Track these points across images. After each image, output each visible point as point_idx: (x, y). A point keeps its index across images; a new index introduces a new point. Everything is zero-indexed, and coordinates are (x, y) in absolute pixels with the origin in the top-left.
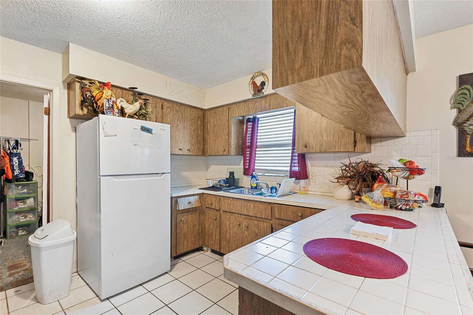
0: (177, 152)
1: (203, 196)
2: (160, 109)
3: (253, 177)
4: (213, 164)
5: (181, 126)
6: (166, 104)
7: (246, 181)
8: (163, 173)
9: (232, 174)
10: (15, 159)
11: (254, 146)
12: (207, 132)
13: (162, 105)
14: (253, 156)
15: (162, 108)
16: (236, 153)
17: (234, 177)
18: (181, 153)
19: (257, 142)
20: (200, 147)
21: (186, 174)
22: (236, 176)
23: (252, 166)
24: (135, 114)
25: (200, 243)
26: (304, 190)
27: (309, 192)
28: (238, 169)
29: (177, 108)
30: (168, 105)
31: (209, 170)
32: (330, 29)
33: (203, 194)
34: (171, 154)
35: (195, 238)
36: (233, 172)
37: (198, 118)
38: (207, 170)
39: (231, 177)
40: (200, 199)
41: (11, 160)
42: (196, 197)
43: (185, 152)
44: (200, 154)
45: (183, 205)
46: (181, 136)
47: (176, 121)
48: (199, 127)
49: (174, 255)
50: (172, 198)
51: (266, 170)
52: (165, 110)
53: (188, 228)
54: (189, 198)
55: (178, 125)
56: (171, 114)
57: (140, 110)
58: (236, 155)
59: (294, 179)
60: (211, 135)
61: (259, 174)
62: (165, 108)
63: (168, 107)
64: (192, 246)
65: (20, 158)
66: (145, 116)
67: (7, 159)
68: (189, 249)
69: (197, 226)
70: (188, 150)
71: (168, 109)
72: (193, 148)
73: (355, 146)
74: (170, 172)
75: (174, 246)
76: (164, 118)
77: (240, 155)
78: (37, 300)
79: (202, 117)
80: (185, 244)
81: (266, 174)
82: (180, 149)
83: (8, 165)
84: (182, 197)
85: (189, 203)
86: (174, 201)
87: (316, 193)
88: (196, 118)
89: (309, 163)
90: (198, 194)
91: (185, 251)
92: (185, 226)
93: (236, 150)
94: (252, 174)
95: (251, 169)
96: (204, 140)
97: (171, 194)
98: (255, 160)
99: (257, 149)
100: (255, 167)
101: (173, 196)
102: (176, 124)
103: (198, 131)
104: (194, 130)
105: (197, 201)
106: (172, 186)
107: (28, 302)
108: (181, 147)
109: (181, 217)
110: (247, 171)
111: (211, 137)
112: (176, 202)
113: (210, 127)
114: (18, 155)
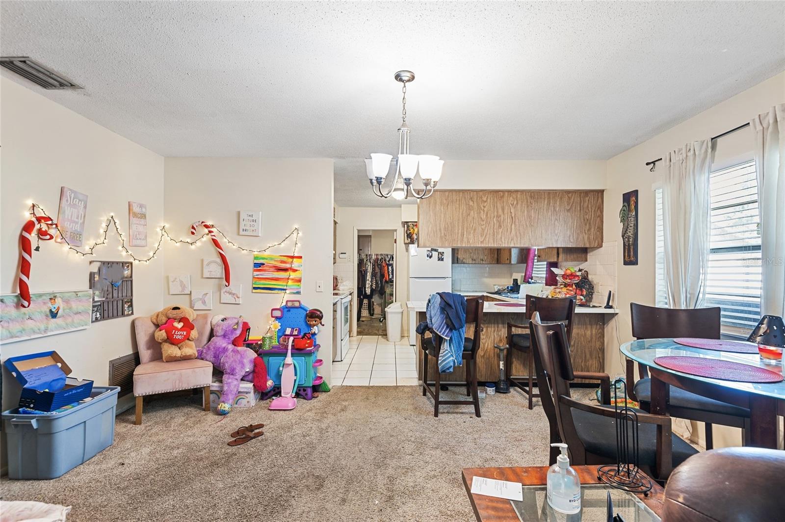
10: (390, 268)
14: (530, 264)
16: (518, 261)
17: (517, 284)
20: (493, 257)
22: (520, 283)
23: (528, 273)
36: (517, 279)
39: (514, 283)
41: (388, 269)
44: (494, 262)
58: (518, 263)
65: (392, 267)
67: (386, 268)
72: (486, 257)
77: (525, 263)
78: (387, 340)
83: (386, 272)
93: (518, 258)
94: (528, 281)
95: (527, 277)
98: (533, 267)
100: (533, 275)
107: (385, 340)
110: (526, 279)
114: (392, 265)
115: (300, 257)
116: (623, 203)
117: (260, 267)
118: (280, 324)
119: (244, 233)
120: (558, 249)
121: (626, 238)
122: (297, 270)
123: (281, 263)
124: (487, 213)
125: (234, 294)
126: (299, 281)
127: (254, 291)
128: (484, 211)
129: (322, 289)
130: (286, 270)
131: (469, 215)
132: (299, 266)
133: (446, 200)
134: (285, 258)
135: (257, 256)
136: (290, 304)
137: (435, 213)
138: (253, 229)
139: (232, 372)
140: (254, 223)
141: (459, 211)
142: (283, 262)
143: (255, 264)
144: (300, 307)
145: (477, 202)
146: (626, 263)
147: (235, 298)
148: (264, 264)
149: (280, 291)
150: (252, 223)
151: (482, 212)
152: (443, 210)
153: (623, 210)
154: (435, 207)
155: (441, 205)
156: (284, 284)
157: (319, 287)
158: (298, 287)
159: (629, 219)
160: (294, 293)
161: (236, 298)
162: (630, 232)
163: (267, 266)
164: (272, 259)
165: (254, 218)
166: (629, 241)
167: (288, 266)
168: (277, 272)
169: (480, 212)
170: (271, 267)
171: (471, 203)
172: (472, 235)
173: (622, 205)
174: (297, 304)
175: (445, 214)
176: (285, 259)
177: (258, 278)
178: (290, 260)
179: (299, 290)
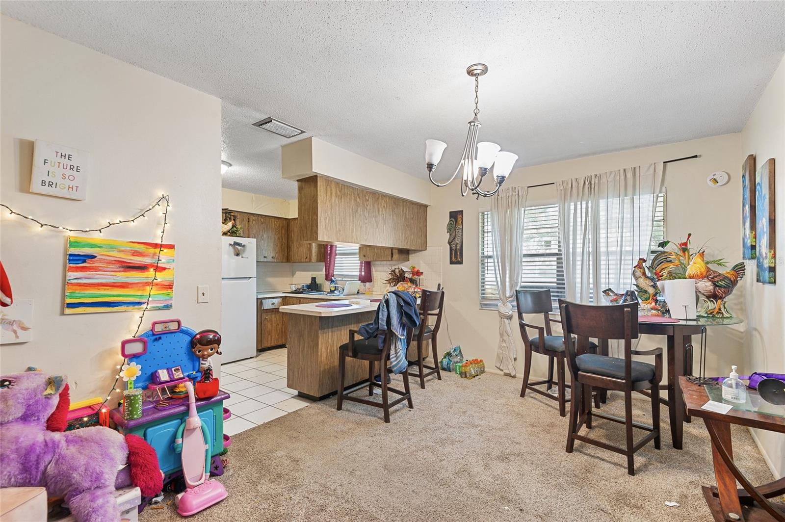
0: (262, 259)
1: (286, 298)
2: (247, 222)
3: (332, 281)
4: (298, 271)
5: (265, 236)
6: (252, 218)
7: (327, 286)
8: (250, 278)
9: (314, 279)
11: (333, 254)
12: (292, 241)
13: (248, 219)
14: (332, 263)
15: (248, 221)
16: (317, 260)
17: (316, 282)
18: (265, 260)
19: (336, 251)
20: (284, 254)
21: (271, 280)
22: (318, 282)
23: (331, 272)
24: (229, 232)
25: (283, 340)
26: (369, 291)
27: (373, 293)
28: (320, 275)
29: (262, 220)
30: (254, 218)
31: (295, 276)
32: (312, 229)
33: (286, 297)
34: (257, 262)
35: (278, 335)
36: (315, 278)
37: (282, 227)
38: (293, 276)
39: (313, 282)
40: (283, 301)
42: (280, 299)
43: (270, 259)
45: (267, 305)
46: (265, 245)
47: (261, 232)
48: (283, 235)
49: (260, 348)
50: (257, 299)
51: (343, 275)
52: (251, 223)
53: (272, 326)
54: (273, 300)
55: (262, 236)
56: (257, 226)
57: (232, 228)
58: (317, 262)
59: (360, 282)
60: (295, 243)
61: (339, 279)
62: (251, 221)
63: (253, 220)
64: (276, 342)
66: (235, 233)
68: (273, 344)
69: (280, 326)
70: (272, 257)
71: (254, 222)
72: (277, 255)
73: (392, 257)
74: (256, 276)
75: (259, 340)
76: (250, 230)
77: (322, 262)
79: (286, 225)
80: (269, 339)
81: (344, 279)
82: (264, 257)
84: (266, 298)
85: (273, 304)
86: (260, 302)
87: (378, 293)
88: (280, 228)
89: (373, 269)
90: (281, 297)
91: (269, 345)
92: (269, 324)
93: (317, 257)
94: (331, 279)
95: (330, 275)
96: (289, 248)
97: (257, 296)
98: (334, 266)
99: (336, 257)
100: (334, 273)
101: (258, 297)
102: (261, 234)
103: (282, 239)
104: (279, 238)
105: (280, 303)
106: (258, 291)
108: (266, 255)
109: (264, 316)
110: (328, 277)
111: (295, 245)
112: (261, 302)
113: (294, 236)
115: (172, 247)
116: (450, 218)
117: (84, 261)
118: (140, 367)
119: (46, 190)
120: (392, 249)
121: (454, 244)
122: (164, 269)
123: (133, 255)
124: (369, 212)
125: (11, 323)
126: (170, 286)
127: (68, 311)
128: (367, 209)
129: (206, 298)
130: (143, 268)
131: (357, 211)
132: (168, 262)
133: (340, 191)
134: (142, 246)
135: (78, 240)
136: (159, 328)
137: (331, 204)
138: (72, 184)
139: (97, 483)
140: (74, 173)
141: (350, 206)
142: (136, 253)
143: (70, 255)
144: (180, 330)
145: (362, 199)
146: (452, 263)
147: (15, 332)
148: (95, 257)
149: (131, 307)
150: (68, 172)
151: (366, 210)
152: (337, 202)
153: (450, 224)
154: (331, 197)
155: (336, 196)
156: (139, 293)
157: (203, 294)
158: (167, 297)
159: (457, 231)
160: (159, 309)
161: (19, 331)
162: (458, 240)
163: (101, 261)
164: (112, 248)
165: (74, 162)
166: (456, 247)
167: (147, 260)
168: (124, 271)
169: (364, 210)
170: (110, 263)
171: (358, 200)
172: (359, 232)
173: (449, 220)
174: (174, 326)
175: (339, 207)
176: (141, 248)
177: (80, 285)
178: (152, 250)
179: (169, 303)
